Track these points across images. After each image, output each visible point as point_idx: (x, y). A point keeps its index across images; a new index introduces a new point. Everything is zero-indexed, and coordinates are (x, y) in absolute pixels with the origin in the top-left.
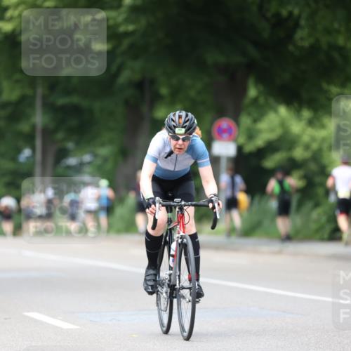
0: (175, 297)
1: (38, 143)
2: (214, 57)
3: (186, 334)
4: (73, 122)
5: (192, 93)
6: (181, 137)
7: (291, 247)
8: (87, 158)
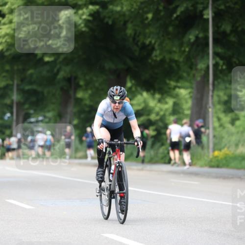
0: (114, 198)
1: (15, 110)
2: (109, 65)
3: (121, 221)
4: (34, 99)
5: (97, 85)
6: (117, 102)
7: (149, 167)
8: (40, 118)
